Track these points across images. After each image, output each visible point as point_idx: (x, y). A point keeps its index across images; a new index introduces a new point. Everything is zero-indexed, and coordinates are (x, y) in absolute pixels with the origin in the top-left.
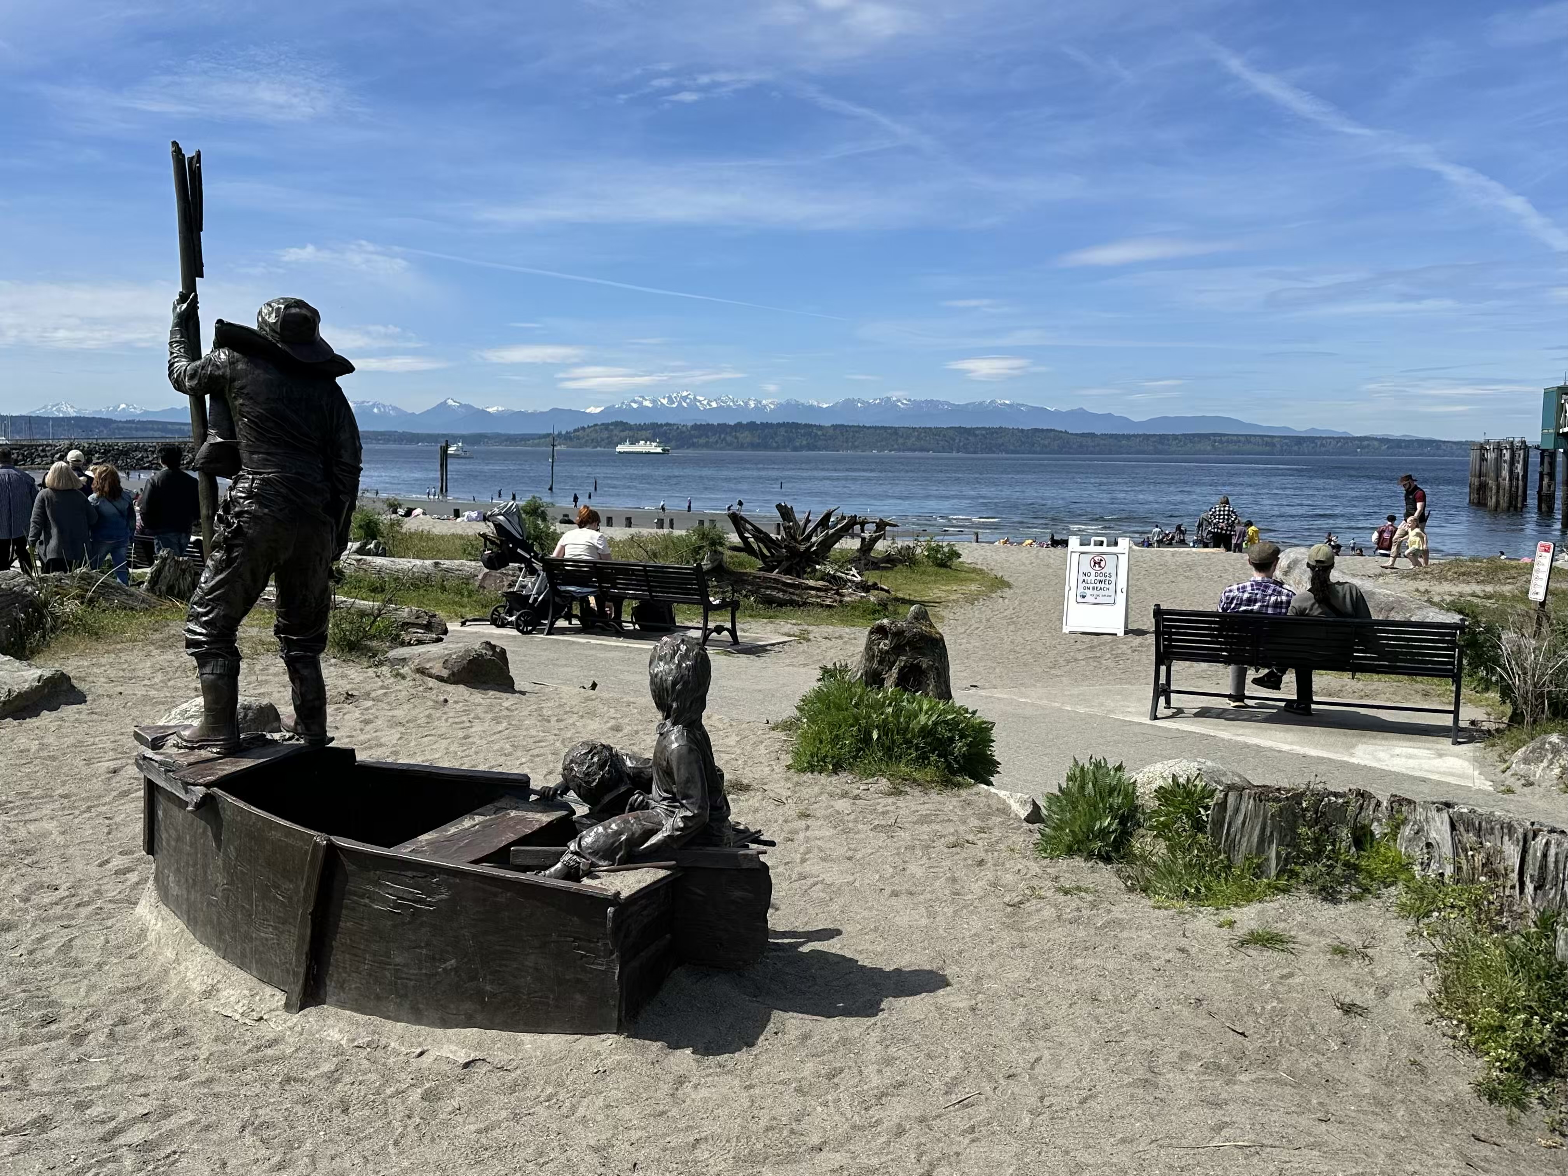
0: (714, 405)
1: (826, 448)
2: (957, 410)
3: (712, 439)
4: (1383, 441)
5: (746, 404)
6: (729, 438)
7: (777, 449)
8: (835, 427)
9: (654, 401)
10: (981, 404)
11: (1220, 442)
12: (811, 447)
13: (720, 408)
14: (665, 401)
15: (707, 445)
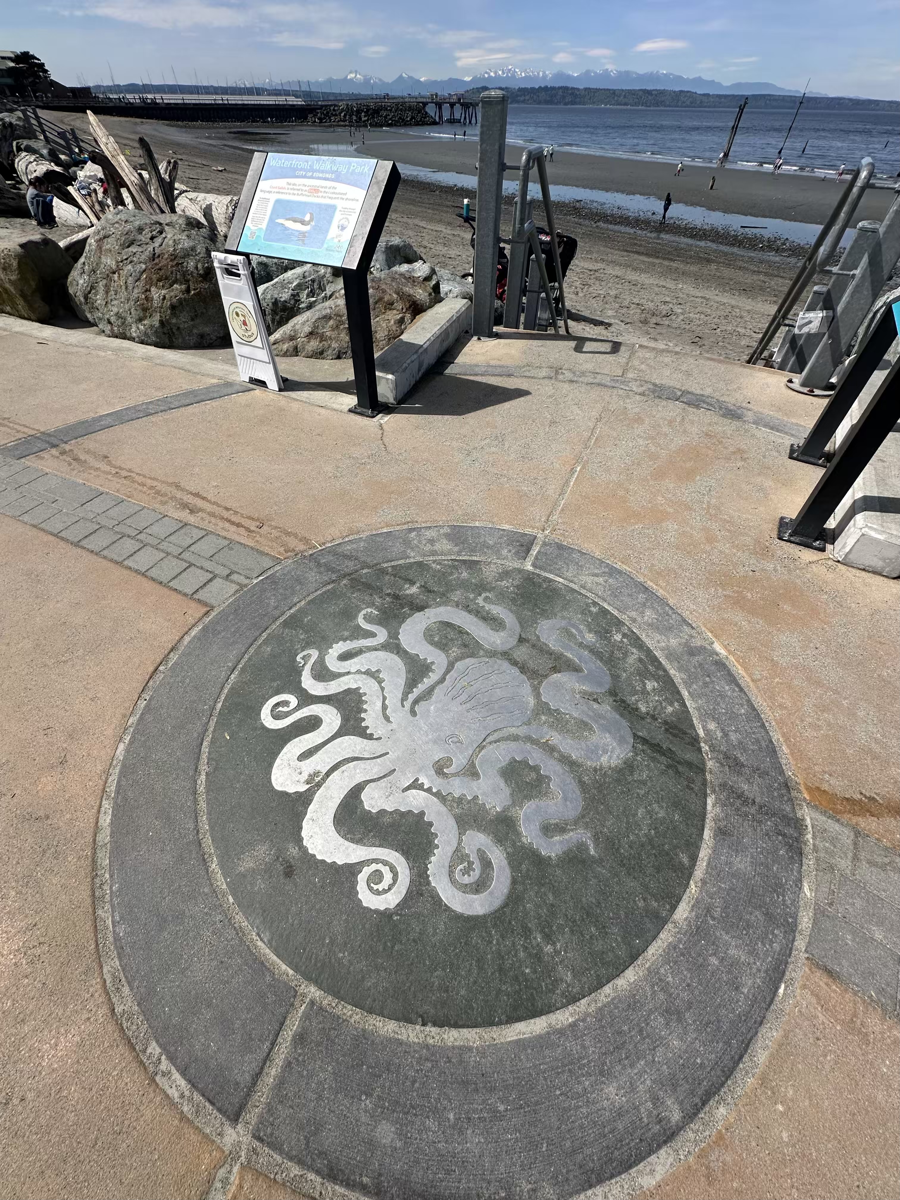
0: (523, 75)
1: (580, 104)
2: (641, 78)
3: (527, 98)
4: (850, 100)
5: (538, 74)
6: (535, 97)
7: (556, 104)
8: (586, 89)
9: (496, 73)
10: (652, 73)
11: (770, 100)
12: (573, 103)
13: (526, 76)
14: (500, 73)
15: (524, 102)
